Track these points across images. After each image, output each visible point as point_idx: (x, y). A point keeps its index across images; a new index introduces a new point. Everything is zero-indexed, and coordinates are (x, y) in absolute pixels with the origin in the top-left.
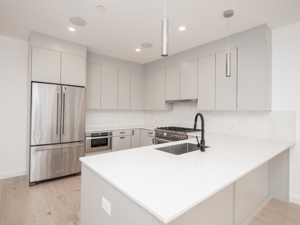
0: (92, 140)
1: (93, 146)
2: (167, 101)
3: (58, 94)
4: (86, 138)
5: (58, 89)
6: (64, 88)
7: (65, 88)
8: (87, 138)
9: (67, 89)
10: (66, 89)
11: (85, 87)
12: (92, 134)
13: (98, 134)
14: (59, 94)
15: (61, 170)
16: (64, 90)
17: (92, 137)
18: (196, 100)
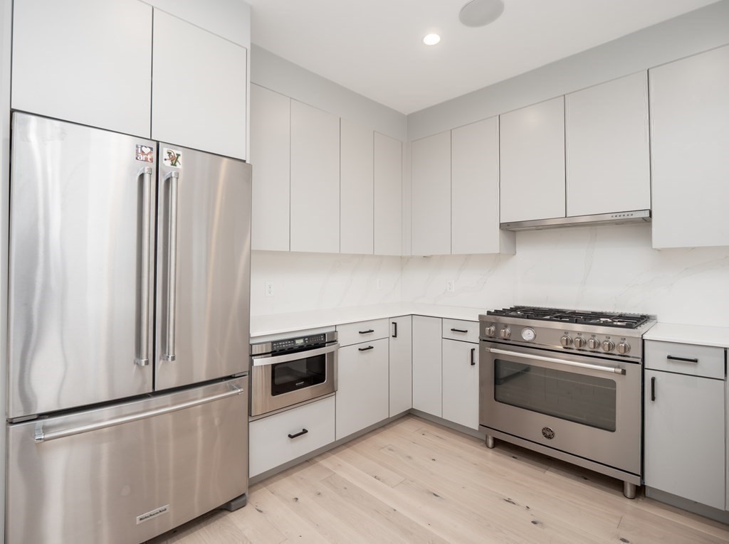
0: (274, 366)
1: (277, 389)
2: (508, 224)
3: (142, 176)
4: (251, 363)
5: (143, 157)
6: (166, 156)
7: (169, 153)
8: (258, 362)
9: (180, 159)
10: (174, 160)
11: (248, 162)
12: (273, 342)
13: (293, 340)
14: (147, 177)
15: (157, 510)
16: (168, 163)
17: (273, 356)
18: (647, 214)
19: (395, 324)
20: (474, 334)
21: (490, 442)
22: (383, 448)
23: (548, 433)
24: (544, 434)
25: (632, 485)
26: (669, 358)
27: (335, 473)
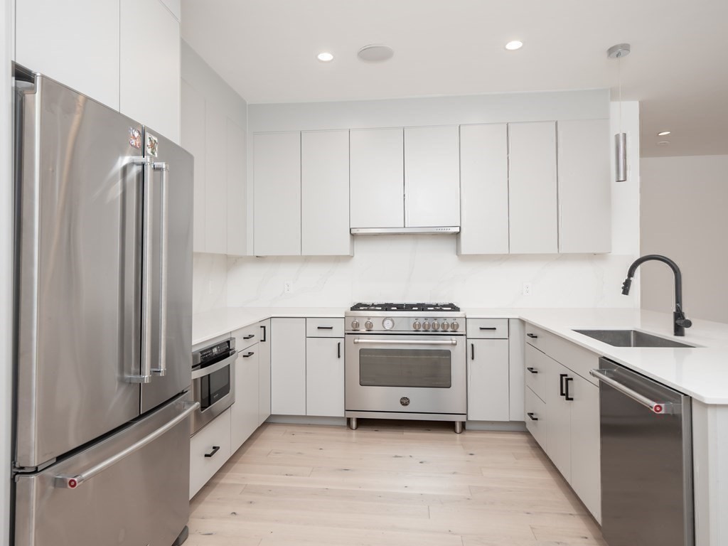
0: (202, 379)
1: (204, 404)
2: (358, 229)
12: (200, 353)
13: (211, 349)
17: (202, 367)
18: (457, 230)
19: (264, 327)
20: (339, 330)
21: (354, 424)
22: (269, 454)
23: (405, 402)
24: (401, 403)
25: (459, 422)
26: (481, 329)
27: (246, 485)
